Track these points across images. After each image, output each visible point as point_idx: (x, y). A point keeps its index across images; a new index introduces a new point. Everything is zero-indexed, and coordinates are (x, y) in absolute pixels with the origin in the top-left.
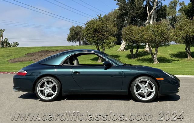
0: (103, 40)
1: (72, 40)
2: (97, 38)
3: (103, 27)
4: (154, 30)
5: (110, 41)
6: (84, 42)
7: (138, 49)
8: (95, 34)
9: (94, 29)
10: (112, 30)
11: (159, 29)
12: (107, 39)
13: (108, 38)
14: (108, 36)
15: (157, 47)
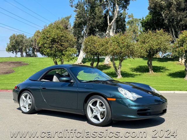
0: (62, 52)
1: (12, 51)
2: (55, 49)
3: (62, 36)
4: (119, 42)
5: (70, 53)
6: (26, 53)
7: (98, 62)
8: (53, 45)
9: (52, 38)
10: (72, 41)
11: (125, 41)
12: (67, 51)
13: (68, 49)
14: (67, 47)
15: (121, 61)
